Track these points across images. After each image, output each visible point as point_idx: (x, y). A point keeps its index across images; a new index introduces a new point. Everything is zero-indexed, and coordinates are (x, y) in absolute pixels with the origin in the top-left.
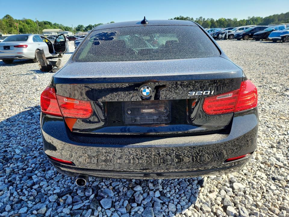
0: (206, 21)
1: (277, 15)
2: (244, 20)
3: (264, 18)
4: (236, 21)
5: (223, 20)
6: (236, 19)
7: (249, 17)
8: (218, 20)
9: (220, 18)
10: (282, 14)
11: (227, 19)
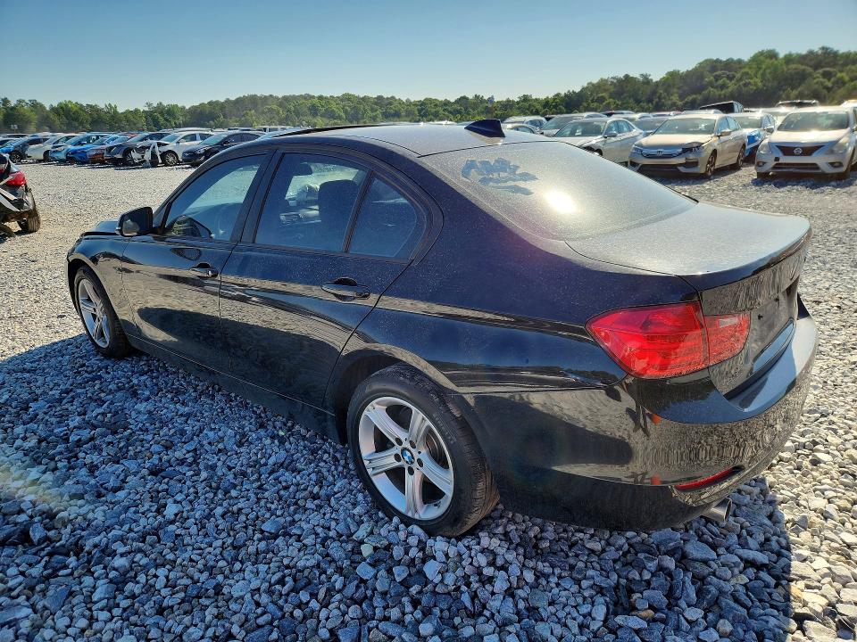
0: (13, 108)
1: (217, 102)
2: (137, 110)
3: (187, 108)
4: (115, 112)
5: (75, 109)
6: (113, 105)
7: (149, 105)
8: (55, 105)
9: (62, 100)
10: (228, 101)
11: (84, 105)
